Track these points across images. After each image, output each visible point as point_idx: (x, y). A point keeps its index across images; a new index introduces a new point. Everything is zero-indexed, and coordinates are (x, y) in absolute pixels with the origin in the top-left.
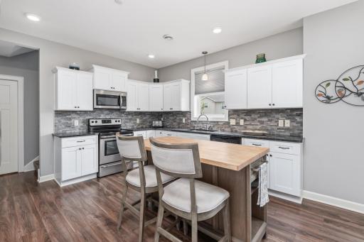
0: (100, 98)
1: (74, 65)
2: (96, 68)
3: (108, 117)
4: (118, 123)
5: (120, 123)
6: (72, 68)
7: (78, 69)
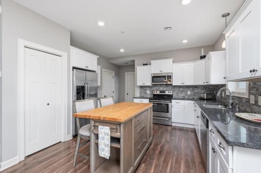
0: (155, 78)
1: (145, 63)
2: (152, 62)
3: (165, 89)
4: (170, 93)
5: (171, 94)
6: (144, 65)
7: (147, 65)
